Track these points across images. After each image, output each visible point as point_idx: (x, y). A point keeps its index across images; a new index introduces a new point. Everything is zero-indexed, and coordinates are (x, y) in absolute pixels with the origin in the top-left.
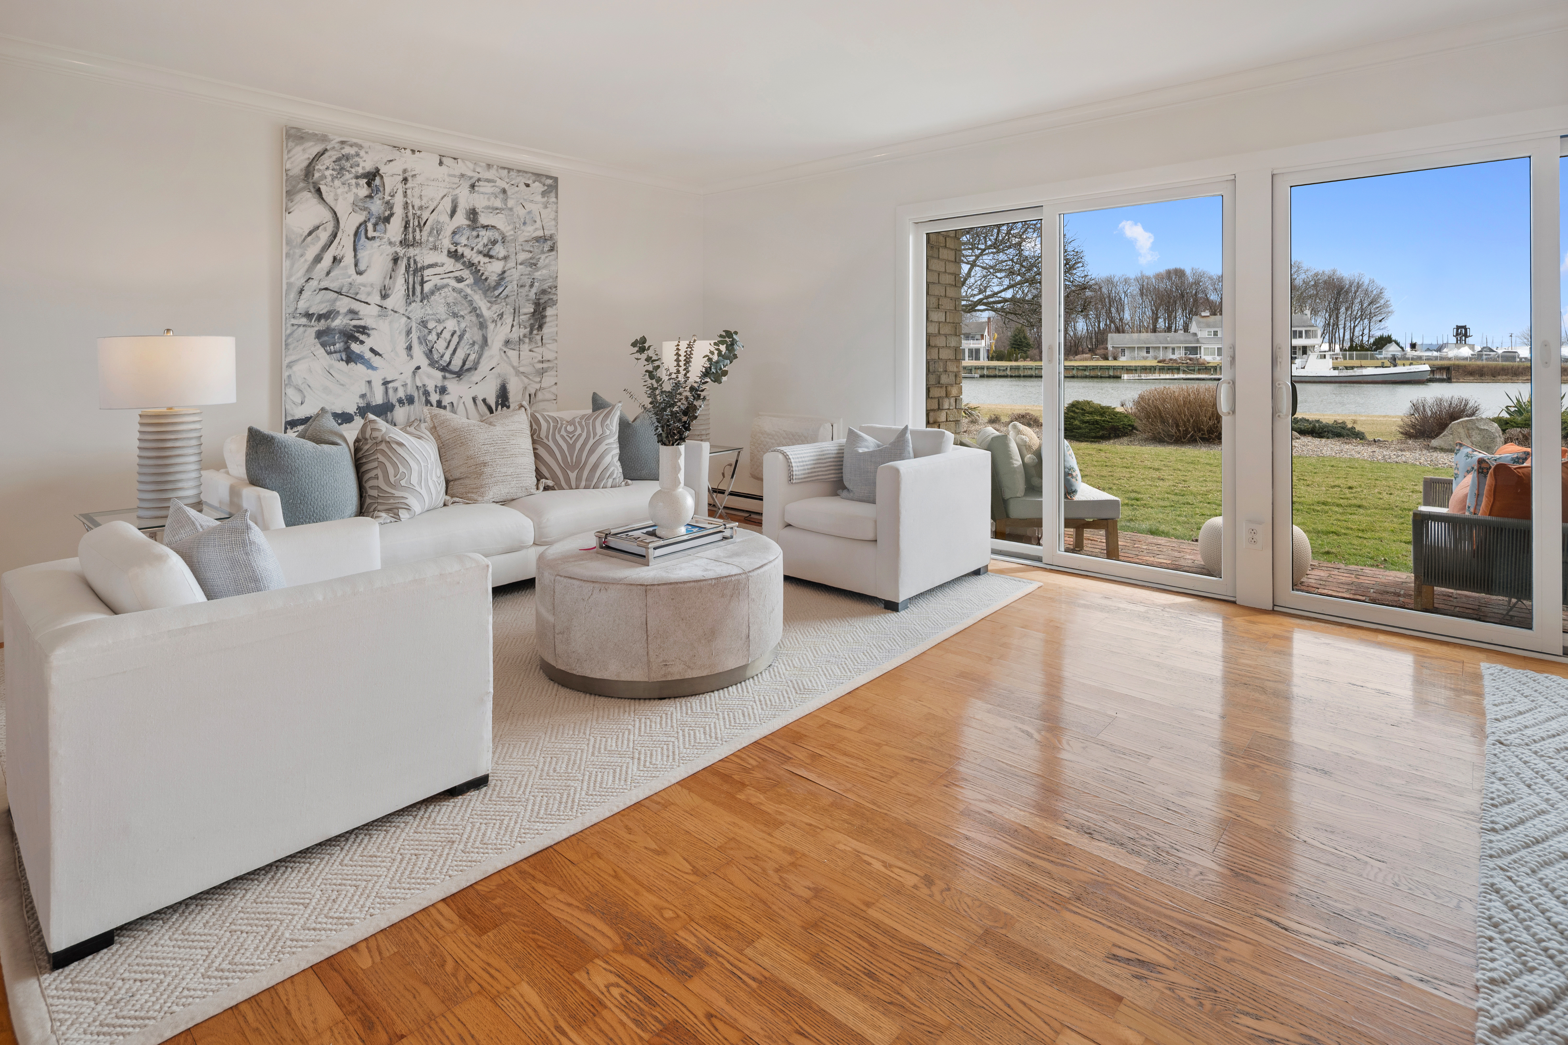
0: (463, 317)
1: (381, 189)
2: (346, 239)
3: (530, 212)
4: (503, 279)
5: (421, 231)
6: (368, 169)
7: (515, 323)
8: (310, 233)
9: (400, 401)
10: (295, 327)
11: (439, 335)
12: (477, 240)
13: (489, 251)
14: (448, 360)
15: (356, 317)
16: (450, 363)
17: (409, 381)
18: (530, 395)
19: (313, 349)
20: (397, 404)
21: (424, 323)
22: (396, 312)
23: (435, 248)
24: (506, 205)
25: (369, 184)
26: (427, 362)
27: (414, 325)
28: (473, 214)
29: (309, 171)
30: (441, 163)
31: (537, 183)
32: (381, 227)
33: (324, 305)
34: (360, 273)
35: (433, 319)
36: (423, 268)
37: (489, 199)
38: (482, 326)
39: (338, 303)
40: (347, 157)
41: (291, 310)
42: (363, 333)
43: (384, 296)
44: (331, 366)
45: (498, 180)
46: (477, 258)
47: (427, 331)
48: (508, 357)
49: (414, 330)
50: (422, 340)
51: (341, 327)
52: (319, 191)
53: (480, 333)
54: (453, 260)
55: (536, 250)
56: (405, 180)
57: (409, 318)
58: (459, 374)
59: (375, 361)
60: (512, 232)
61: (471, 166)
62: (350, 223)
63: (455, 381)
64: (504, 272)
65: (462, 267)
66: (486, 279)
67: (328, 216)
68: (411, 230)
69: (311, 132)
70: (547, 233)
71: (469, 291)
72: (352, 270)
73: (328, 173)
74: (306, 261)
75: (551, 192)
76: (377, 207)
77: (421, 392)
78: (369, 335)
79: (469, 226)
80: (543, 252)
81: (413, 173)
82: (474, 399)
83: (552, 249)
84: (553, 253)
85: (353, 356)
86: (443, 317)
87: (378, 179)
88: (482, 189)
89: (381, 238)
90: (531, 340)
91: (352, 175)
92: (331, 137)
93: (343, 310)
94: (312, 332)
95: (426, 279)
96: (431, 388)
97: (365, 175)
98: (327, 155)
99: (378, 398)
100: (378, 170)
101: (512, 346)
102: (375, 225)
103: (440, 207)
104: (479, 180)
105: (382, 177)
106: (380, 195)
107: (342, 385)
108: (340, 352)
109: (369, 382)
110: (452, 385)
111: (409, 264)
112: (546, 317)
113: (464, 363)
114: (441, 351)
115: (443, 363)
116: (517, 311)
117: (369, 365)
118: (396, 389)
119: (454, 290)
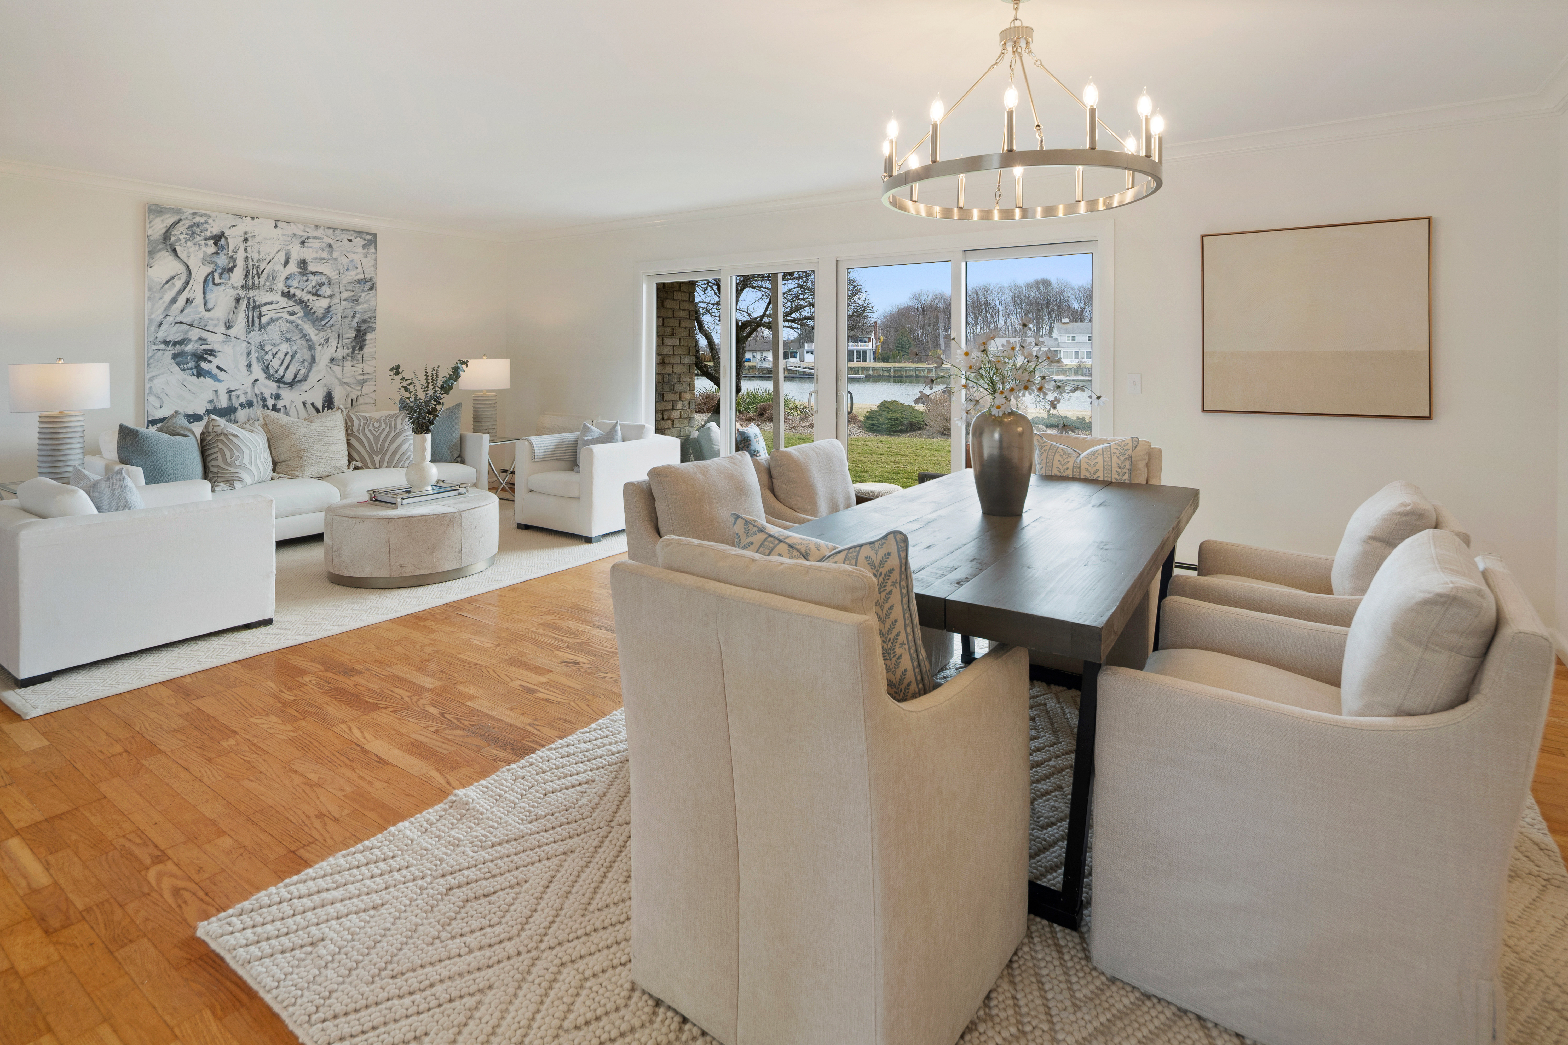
0: (295, 341)
1: (226, 247)
2: (196, 286)
3: (352, 261)
4: (329, 312)
5: (259, 278)
7: (339, 346)
8: (167, 282)
9: (242, 405)
10: (156, 351)
11: (274, 356)
12: (307, 283)
13: (317, 292)
14: (282, 374)
15: (205, 343)
16: (283, 376)
17: (249, 390)
18: (352, 400)
19: (169, 367)
20: (239, 407)
21: (261, 347)
22: (238, 339)
23: (271, 290)
24: (331, 256)
25: (216, 244)
26: (264, 375)
27: (253, 348)
29: (166, 236)
30: (276, 226)
31: (358, 239)
32: (226, 275)
33: (179, 334)
34: (208, 310)
35: (269, 344)
36: (261, 306)
37: (317, 252)
38: (311, 348)
39: (190, 333)
40: (198, 225)
41: (152, 338)
42: (211, 355)
43: (228, 327)
44: (184, 380)
45: (325, 237)
46: (306, 297)
47: (264, 352)
48: (333, 371)
49: (253, 352)
50: (260, 359)
51: (193, 351)
52: (174, 251)
53: (309, 353)
54: (286, 299)
55: (357, 289)
56: (246, 240)
57: (249, 343)
58: (291, 385)
59: (221, 375)
60: (337, 277)
61: (302, 227)
62: (200, 273)
63: (288, 390)
64: (330, 307)
65: (294, 304)
66: (314, 313)
67: (182, 268)
68: (250, 277)
69: (169, 207)
70: (367, 276)
71: (299, 322)
72: (202, 309)
73: (182, 237)
74: (164, 302)
75: (371, 244)
76: (222, 260)
77: (259, 398)
78: (215, 356)
79: (299, 273)
80: (363, 291)
81: (253, 234)
82: (304, 404)
83: (371, 288)
84: (373, 291)
85: (203, 372)
86: (278, 342)
87: (223, 240)
88: (310, 245)
89: (225, 284)
90: (353, 358)
91: (201, 238)
92: (184, 210)
93: (194, 338)
94: (168, 355)
95: (263, 313)
96: (267, 395)
98: (181, 223)
99: (223, 403)
100: (223, 233)
101: (337, 363)
102: (221, 274)
103: (275, 259)
104: (308, 238)
105: (226, 238)
106: (225, 252)
107: (194, 393)
108: (192, 369)
109: (216, 391)
110: (285, 393)
111: (249, 303)
112: (366, 340)
113: (295, 376)
114: (276, 367)
115: (278, 376)
116: (341, 336)
117: (216, 379)
118: (238, 397)
119: (287, 321)
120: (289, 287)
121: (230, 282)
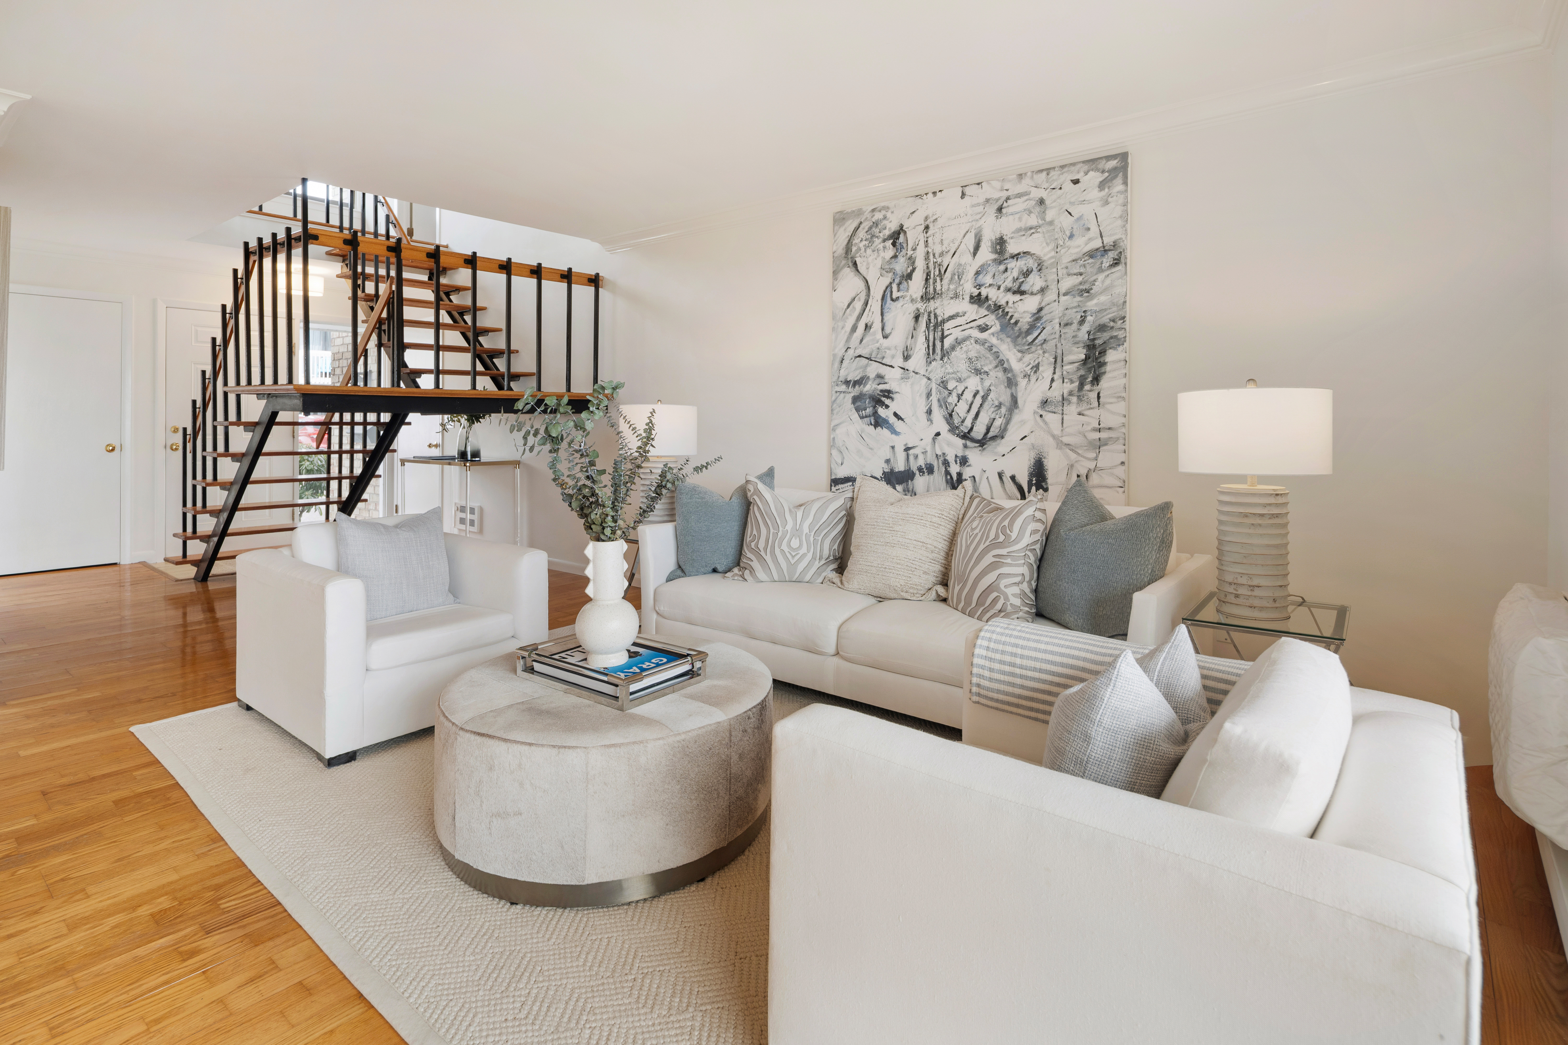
0: (987, 373)
1: (905, 245)
2: (875, 305)
3: (1080, 219)
4: (1038, 319)
5: (941, 280)
6: (893, 229)
7: (1056, 377)
8: (849, 306)
9: (920, 470)
10: (838, 394)
11: (959, 397)
12: (1006, 275)
13: (1020, 287)
14: (970, 426)
15: (882, 381)
16: (971, 429)
17: (929, 449)
18: (1079, 477)
19: (850, 414)
20: (917, 473)
21: (944, 384)
22: (917, 373)
23: (956, 296)
24: (1044, 219)
25: (894, 244)
26: (947, 427)
27: (934, 386)
28: (1000, 244)
29: (848, 248)
30: (963, 195)
31: (1091, 173)
32: (905, 284)
33: (858, 372)
34: (885, 337)
35: (953, 378)
36: (943, 322)
37: (1020, 219)
38: (1011, 383)
39: (869, 369)
40: (876, 224)
41: (835, 379)
42: (888, 397)
43: (906, 358)
44: (863, 431)
45: (1034, 189)
46: (1003, 298)
47: (947, 392)
48: (1046, 423)
49: (934, 392)
50: (943, 403)
51: (871, 392)
52: (855, 264)
53: (1009, 391)
54: (975, 306)
55: (1090, 270)
56: (927, 228)
57: (929, 379)
58: (982, 443)
59: (898, 425)
60: (1053, 254)
61: (998, 184)
62: (878, 288)
63: (978, 450)
64: (1040, 310)
65: (986, 313)
66: (1016, 323)
67: (861, 285)
68: (931, 281)
69: (850, 210)
70: (1109, 240)
71: (994, 341)
72: (879, 335)
74: (845, 332)
75: (1116, 177)
76: (901, 266)
77: (940, 462)
78: (892, 399)
79: (995, 260)
80: (1101, 270)
81: (934, 218)
82: (1000, 475)
83: (1116, 262)
84: (1119, 268)
85: (880, 421)
86: (964, 375)
87: (902, 236)
88: (1010, 210)
89: (903, 297)
90: (1080, 398)
91: (881, 240)
92: (865, 208)
93: (872, 375)
94: (849, 398)
95: (946, 334)
96: (951, 458)
97: (890, 237)
98: (862, 226)
99: (901, 465)
100: (902, 226)
101: (1052, 408)
102: (899, 284)
103: (963, 246)
104: (1008, 199)
105: (905, 233)
106: (904, 251)
107: (871, 449)
108: (870, 416)
109: (893, 447)
110: (974, 455)
111: (930, 320)
112: (1105, 364)
113: (988, 430)
114: (962, 414)
115: (964, 429)
116: (1059, 360)
117: (893, 431)
118: (916, 457)
119: (976, 342)
120: (979, 286)
121: (908, 294)
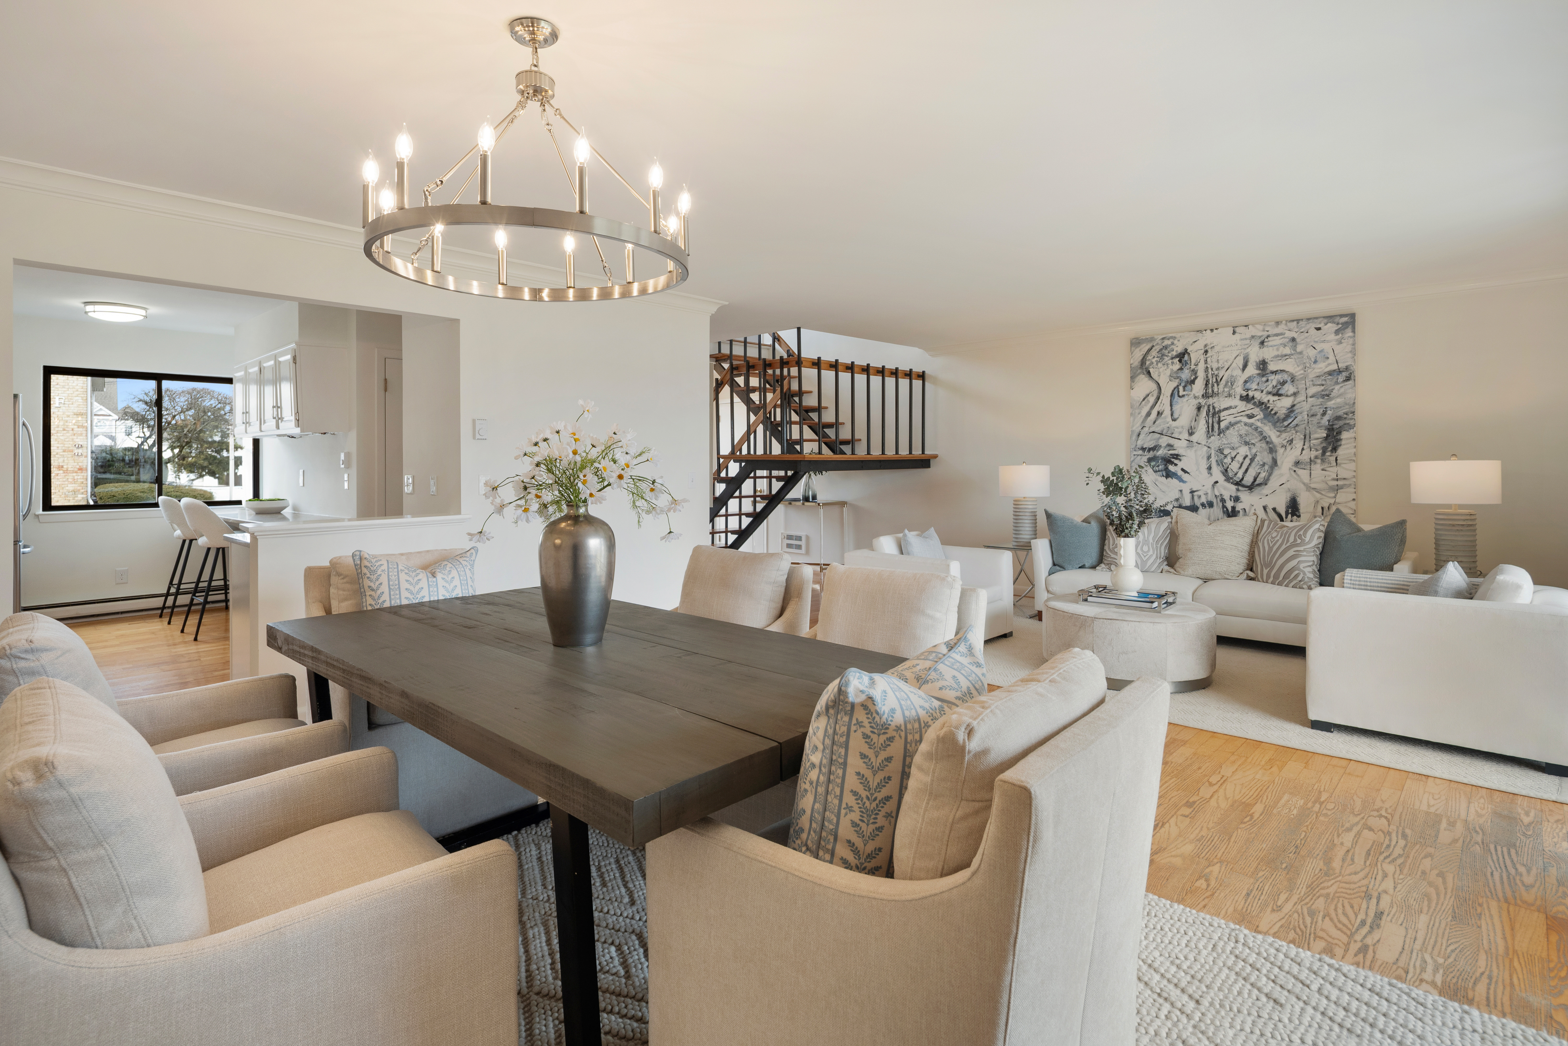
0: (1254, 444)
1: (1189, 362)
2: (1165, 399)
3: (1321, 351)
4: (1292, 411)
5: (1218, 385)
6: (1179, 351)
7: (1305, 447)
8: (1144, 399)
9: (1203, 505)
10: (1135, 456)
11: (1233, 459)
12: (1267, 384)
13: (1278, 391)
14: (1241, 477)
15: (1172, 448)
16: (1242, 479)
17: (1209, 492)
18: (1322, 508)
19: (1146, 469)
20: (1201, 507)
21: (1220, 451)
23: (1229, 395)
24: (1295, 350)
25: (1180, 361)
26: (1223, 478)
27: (1213, 452)
28: (1263, 365)
29: (1143, 362)
30: (1234, 333)
31: (1329, 325)
32: (1189, 387)
33: (1153, 442)
34: (1174, 420)
35: (1228, 447)
36: (1220, 411)
37: (1278, 350)
38: (1272, 450)
39: (1161, 440)
40: (1166, 347)
41: (1133, 446)
42: (1176, 459)
43: (1191, 434)
44: (1156, 480)
45: (1287, 332)
46: (1265, 398)
47: (1223, 456)
48: (1298, 475)
49: (1213, 456)
50: (1220, 463)
51: (1162, 456)
52: (1149, 373)
53: (1270, 456)
54: (1244, 403)
55: (1328, 382)
56: (1206, 352)
57: (1209, 447)
58: (1251, 488)
59: (1185, 477)
60: (1302, 372)
61: (1260, 327)
62: (1168, 388)
63: (1247, 493)
64: (1293, 406)
65: (1253, 407)
66: (1276, 413)
67: (1154, 386)
68: (1210, 385)
69: (1144, 337)
70: (1342, 366)
71: (1259, 424)
72: (1169, 419)
73: (1154, 360)
74: (1141, 416)
75: (1347, 327)
76: (1186, 375)
77: (1218, 500)
78: (1180, 460)
79: (1259, 374)
80: (1337, 383)
81: (1212, 346)
82: (1265, 508)
83: (1348, 379)
84: (1350, 382)
85: (1170, 474)
86: (1237, 445)
87: (1186, 356)
88: (1270, 343)
89: (1188, 395)
90: (1323, 461)
91: (1169, 358)
92: (1156, 337)
93: (1164, 445)
94: (1145, 459)
95: (1222, 419)
96: (1227, 497)
97: (1177, 356)
98: (1154, 349)
99: (1187, 501)
100: (1186, 350)
101: (1303, 466)
102: (1184, 387)
103: (1234, 365)
104: (1268, 336)
105: (1189, 354)
106: (1188, 366)
107: (1164, 491)
108: (1162, 471)
109: (1181, 491)
110: (1244, 496)
111: (1209, 410)
112: (1341, 440)
113: (1255, 480)
114: (1235, 470)
115: (1237, 479)
116: (1307, 437)
117: (1181, 480)
118: (1199, 497)
119: (1245, 424)
120: (1248, 390)
121: (1192, 393)
